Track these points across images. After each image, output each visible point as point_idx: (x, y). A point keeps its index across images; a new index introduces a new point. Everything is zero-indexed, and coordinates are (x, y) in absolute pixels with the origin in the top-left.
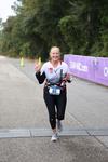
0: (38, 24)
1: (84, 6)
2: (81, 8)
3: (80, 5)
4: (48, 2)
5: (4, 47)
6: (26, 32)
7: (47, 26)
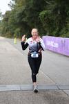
0: (25, 15)
1: (56, 4)
2: (54, 6)
3: (53, 3)
4: (32, 1)
5: (3, 31)
6: (18, 21)
7: (31, 18)
